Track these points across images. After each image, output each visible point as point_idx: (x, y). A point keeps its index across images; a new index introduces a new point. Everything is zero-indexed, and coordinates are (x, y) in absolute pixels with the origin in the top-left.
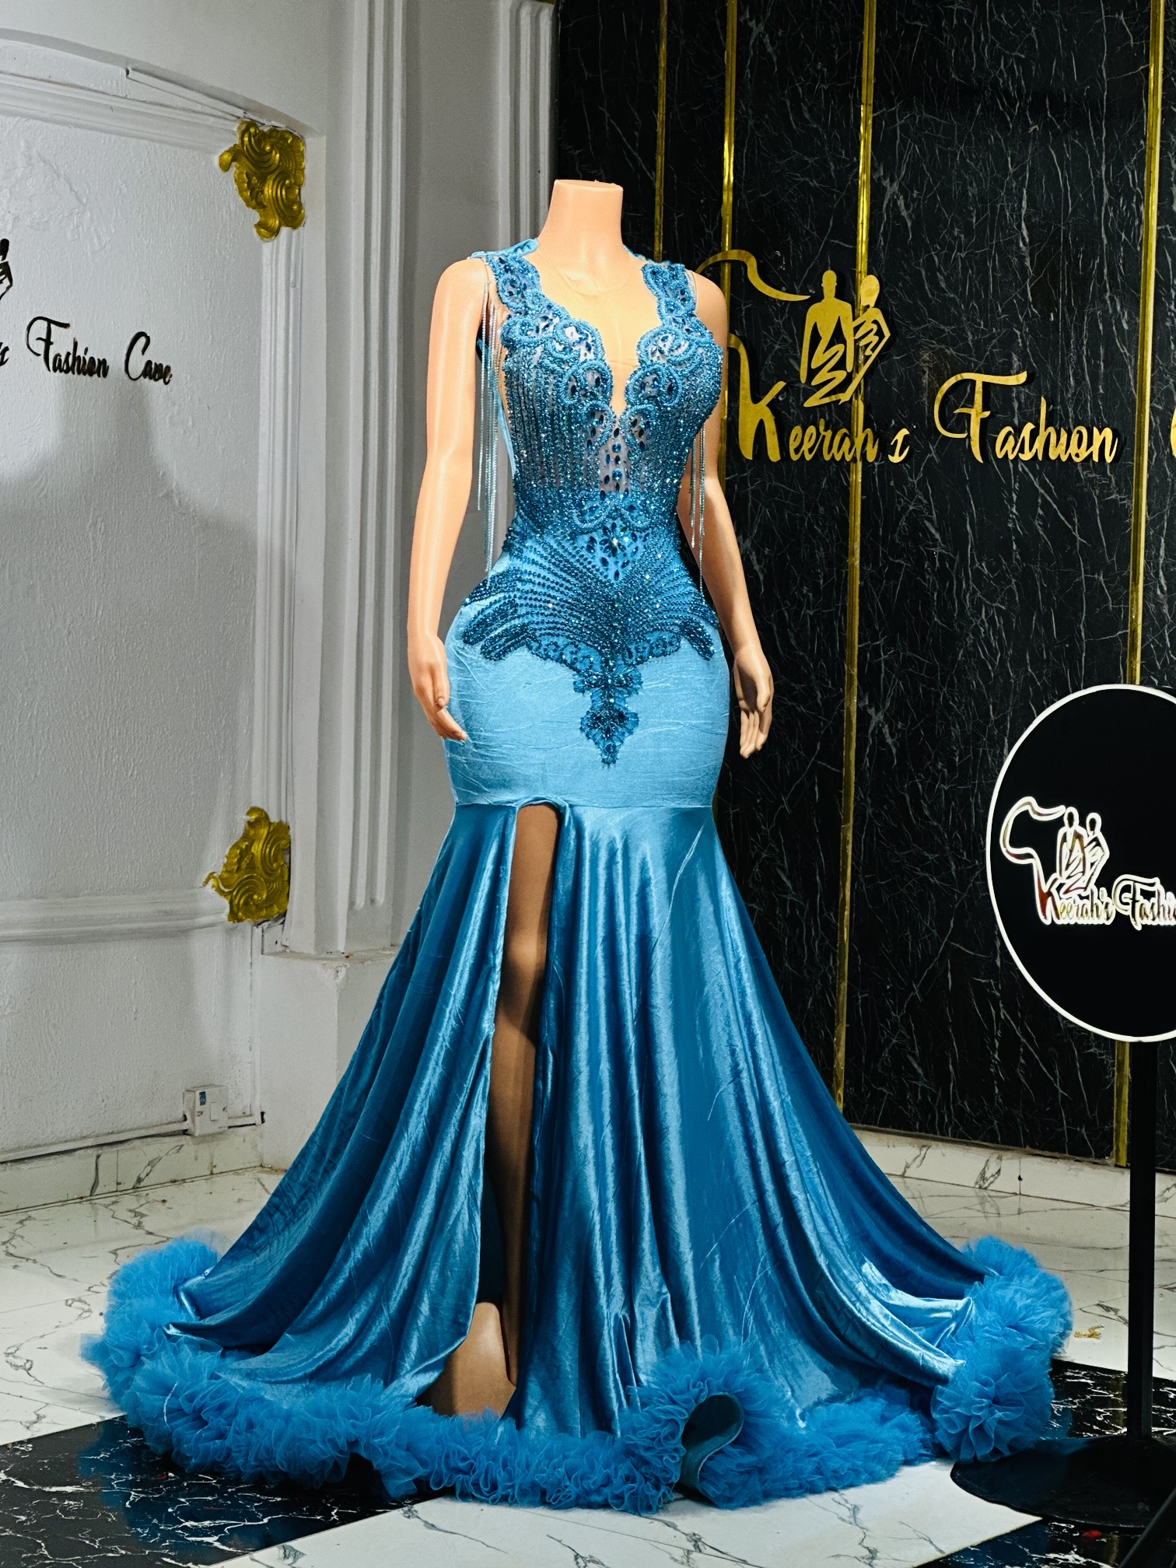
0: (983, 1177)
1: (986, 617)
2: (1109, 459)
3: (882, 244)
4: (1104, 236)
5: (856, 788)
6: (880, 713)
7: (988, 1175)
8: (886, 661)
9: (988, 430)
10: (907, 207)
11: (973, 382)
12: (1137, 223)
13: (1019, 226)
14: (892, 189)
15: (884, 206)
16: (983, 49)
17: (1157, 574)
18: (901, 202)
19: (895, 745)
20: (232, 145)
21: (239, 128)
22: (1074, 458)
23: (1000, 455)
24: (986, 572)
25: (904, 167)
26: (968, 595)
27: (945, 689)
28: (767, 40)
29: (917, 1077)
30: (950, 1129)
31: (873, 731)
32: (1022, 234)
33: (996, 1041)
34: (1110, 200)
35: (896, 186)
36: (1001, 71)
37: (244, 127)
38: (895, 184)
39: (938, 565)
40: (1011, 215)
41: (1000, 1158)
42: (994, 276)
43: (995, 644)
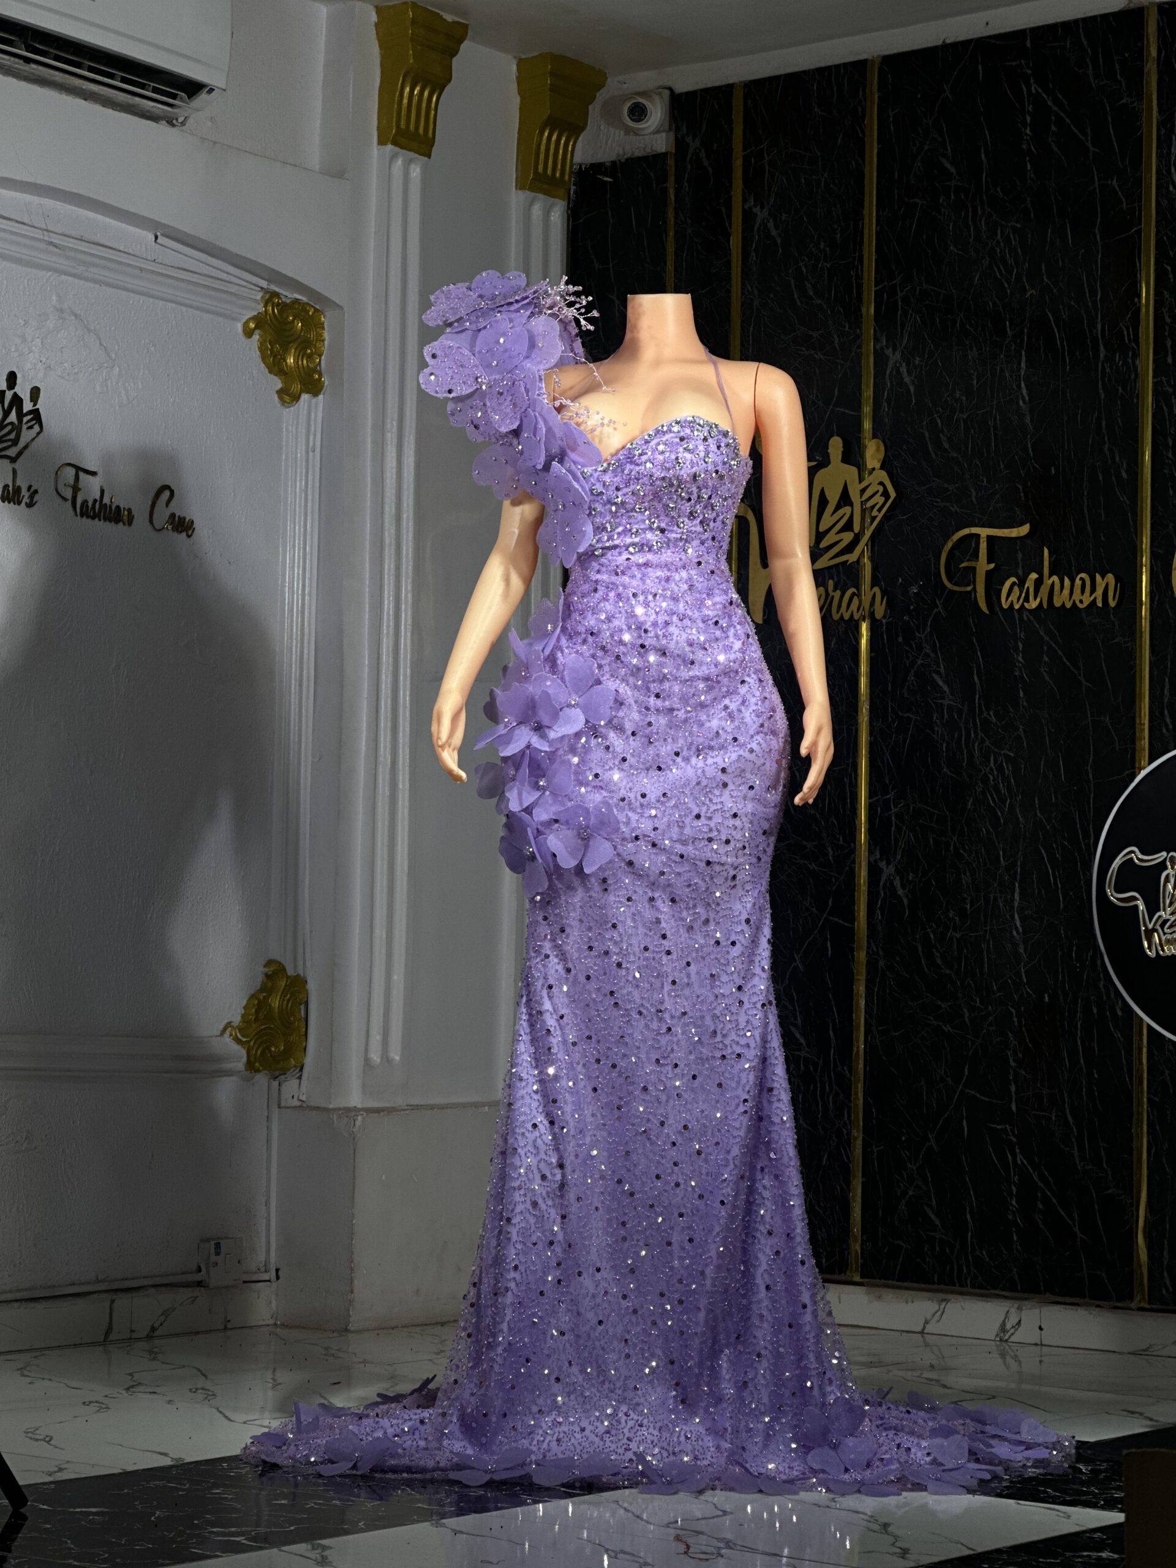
0: (1003, 1328)
1: (995, 763)
2: (1112, 603)
3: (886, 409)
4: (1101, 391)
5: (868, 942)
6: (891, 866)
7: (1008, 1326)
8: (897, 815)
9: (993, 582)
10: (909, 373)
11: (978, 536)
12: (1133, 376)
13: (1019, 386)
14: (894, 357)
15: (888, 373)
16: (980, 222)
17: (1162, 714)
18: (904, 369)
19: (907, 897)
20: (255, 313)
21: (262, 297)
22: (1080, 606)
23: (1005, 606)
24: (994, 719)
25: (906, 336)
26: (976, 744)
27: (955, 839)
28: (771, 225)
29: (934, 1228)
30: (968, 1281)
31: (885, 884)
32: (1022, 393)
33: (1013, 1188)
34: (1106, 356)
35: (898, 355)
36: (998, 242)
37: (267, 296)
38: (897, 353)
39: (946, 716)
40: (1011, 376)
41: (1020, 1309)
42: (995, 435)
43: (1004, 791)
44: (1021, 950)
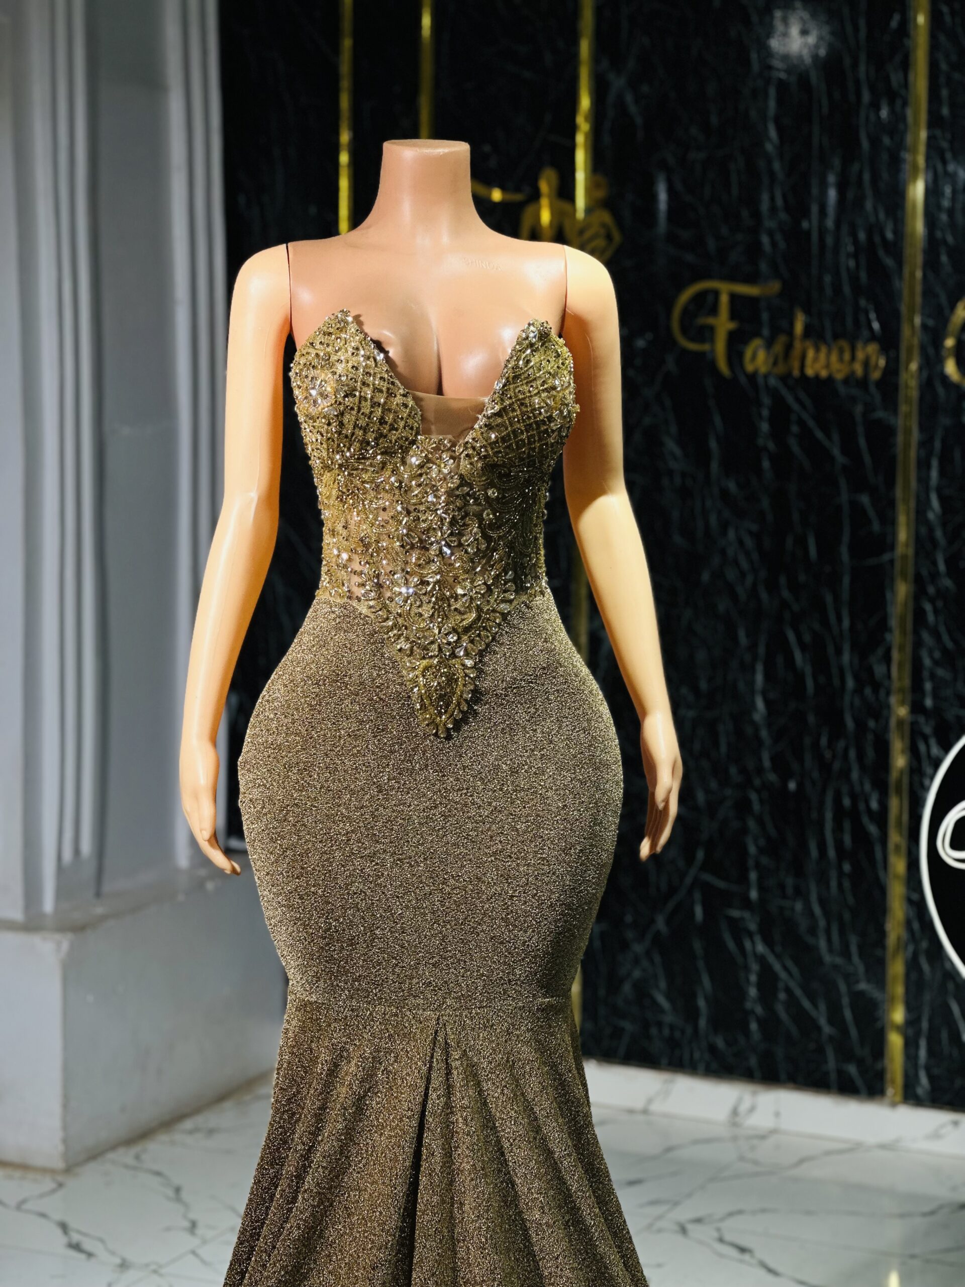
0: (735, 1112)
2: (876, 375)
3: (608, 141)
4: (864, 140)
7: (741, 1110)
9: (736, 341)
10: (636, 102)
11: (716, 293)
12: (902, 126)
13: (767, 126)
14: (618, 82)
15: (611, 102)
18: (629, 98)
22: (839, 376)
23: (750, 368)
24: (734, 490)
25: (632, 61)
26: (712, 515)
29: (662, 1011)
30: (701, 1064)
32: (770, 136)
33: (752, 976)
34: (870, 102)
35: (622, 80)
38: (622, 78)
39: (677, 481)
40: (757, 116)
41: (754, 1093)
43: (744, 564)
44: (764, 733)
